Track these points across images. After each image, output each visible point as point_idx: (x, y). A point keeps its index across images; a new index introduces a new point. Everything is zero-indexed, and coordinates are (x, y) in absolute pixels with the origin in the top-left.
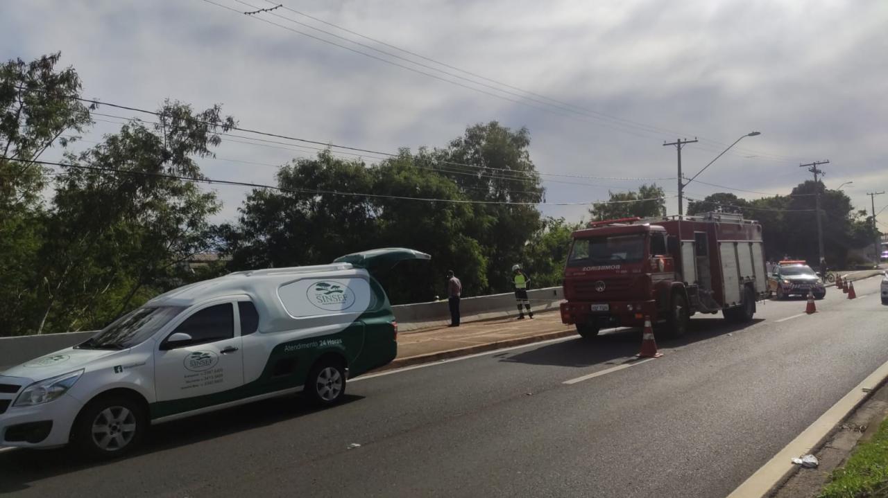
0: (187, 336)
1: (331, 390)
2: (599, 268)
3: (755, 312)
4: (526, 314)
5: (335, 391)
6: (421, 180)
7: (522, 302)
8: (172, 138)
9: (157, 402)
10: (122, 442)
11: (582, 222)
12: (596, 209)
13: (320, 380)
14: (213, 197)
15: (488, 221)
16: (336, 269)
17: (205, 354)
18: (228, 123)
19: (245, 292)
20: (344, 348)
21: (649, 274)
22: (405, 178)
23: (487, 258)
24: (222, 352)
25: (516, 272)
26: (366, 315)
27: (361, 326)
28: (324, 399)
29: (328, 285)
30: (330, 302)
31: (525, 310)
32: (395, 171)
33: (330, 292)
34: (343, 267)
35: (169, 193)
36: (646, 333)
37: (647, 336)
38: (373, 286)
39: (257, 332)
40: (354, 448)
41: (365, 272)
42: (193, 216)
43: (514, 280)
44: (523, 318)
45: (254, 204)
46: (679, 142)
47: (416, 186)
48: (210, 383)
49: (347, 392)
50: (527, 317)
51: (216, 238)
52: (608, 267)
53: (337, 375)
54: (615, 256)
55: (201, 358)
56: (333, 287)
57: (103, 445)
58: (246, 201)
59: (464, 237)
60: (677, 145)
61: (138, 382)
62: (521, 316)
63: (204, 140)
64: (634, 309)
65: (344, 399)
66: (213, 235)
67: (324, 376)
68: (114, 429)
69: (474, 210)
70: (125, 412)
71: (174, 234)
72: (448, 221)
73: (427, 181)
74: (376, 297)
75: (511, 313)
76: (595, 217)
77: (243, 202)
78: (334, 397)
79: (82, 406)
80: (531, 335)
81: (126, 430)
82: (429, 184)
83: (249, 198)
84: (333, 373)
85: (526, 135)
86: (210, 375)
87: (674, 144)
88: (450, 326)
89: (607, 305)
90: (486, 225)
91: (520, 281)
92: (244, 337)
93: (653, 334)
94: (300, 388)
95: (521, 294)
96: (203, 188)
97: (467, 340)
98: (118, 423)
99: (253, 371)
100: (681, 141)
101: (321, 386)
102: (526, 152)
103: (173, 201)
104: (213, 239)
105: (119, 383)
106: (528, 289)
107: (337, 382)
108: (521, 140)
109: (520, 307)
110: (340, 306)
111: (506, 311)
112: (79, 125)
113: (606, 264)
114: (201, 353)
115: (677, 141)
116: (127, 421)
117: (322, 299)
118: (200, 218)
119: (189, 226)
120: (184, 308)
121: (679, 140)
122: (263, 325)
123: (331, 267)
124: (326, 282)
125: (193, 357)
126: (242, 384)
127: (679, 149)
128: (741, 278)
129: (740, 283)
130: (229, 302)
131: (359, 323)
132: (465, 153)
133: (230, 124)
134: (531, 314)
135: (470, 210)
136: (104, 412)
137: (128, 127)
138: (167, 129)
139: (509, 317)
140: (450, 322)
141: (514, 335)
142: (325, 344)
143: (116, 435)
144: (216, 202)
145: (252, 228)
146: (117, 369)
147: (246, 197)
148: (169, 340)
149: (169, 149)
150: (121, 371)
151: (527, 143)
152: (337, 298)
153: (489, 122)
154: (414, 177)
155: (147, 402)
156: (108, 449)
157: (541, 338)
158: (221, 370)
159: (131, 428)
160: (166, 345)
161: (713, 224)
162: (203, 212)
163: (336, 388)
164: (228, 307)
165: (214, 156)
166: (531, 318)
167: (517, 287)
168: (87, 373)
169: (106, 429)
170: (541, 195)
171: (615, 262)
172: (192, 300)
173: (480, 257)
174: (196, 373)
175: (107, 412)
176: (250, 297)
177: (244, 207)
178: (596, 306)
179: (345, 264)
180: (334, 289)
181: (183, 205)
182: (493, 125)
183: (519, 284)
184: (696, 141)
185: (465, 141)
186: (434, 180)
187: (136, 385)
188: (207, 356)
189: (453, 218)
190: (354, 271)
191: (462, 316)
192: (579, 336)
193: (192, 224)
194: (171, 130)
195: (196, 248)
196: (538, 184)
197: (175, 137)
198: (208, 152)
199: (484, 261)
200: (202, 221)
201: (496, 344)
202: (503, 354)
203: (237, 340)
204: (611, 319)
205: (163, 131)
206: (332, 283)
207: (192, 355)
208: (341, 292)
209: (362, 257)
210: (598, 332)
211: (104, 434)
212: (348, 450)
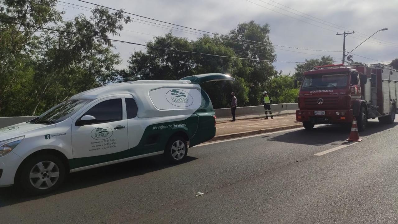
0: (92, 117)
1: (179, 154)
2: (320, 91)
3: (395, 119)
4: (269, 116)
5: (181, 154)
6: (216, 48)
7: (267, 110)
8: (99, 25)
9: (73, 159)
10: (50, 184)
11: (289, 74)
12: (298, 67)
13: (173, 148)
14: (118, 57)
15: (249, 70)
16: (182, 83)
17: (105, 129)
18: (127, 19)
19: (129, 93)
20: (187, 129)
21: (350, 95)
22: (209, 47)
23: (248, 88)
24: (115, 129)
25: (264, 95)
26: (199, 111)
27: (197, 117)
28: (175, 158)
29: (178, 92)
30: (179, 102)
31: (269, 114)
32: (203, 43)
33: (179, 96)
34: (186, 83)
35: (97, 53)
36: (353, 128)
37: (354, 129)
38: (203, 94)
39: (137, 117)
40: (200, 195)
41: (198, 86)
42: (108, 64)
43: (264, 99)
44: (268, 118)
45: (135, 59)
46: (345, 33)
47: (214, 51)
48: (107, 147)
49: (188, 155)
50: (269, 118)
51: (118, 76)
52: (325, 91)
53: (183, 145)
54: (330, 85)
55: (102, 132)
56: (181, 93)
57: (38, 185)
58: (131, 57)
59: (237, 77)
60: (343, 35)
61: (60, 145)
62: (267, 117)
63: (115, 27)
64: (340, 114)
65: (187, 159)
66: (117, 74)
67: (175, 145)
68: (45, 175)
69: (242, 64)
70: (52, 164)
71: (98, 72)
72: (230, 69)
73: (220, 49)
74: (204, 101)
75: (261, 116)
76: (297, 72)
77: (130, 58)
78: (181, 158)
79: (22, 160)
80: (277, 127)
81: (52, 177)
82: (221, 50)
83: (133, 56)
84: (180, 144)
85: (268, 27)
86: (108, 142)
87: (342, 34)
88: (231, 121)
89: (324, 112)
90: (248, 72)
91: (267, 100)
92: (128, 120)
93: (357, 128)
94: (162, 152)
95: (267, 107)
96: (113, 51)
97: (243, 128)
98: (47, 172)
99: (134, 142)
100: (346, 33)
101: (174, 151)
102: (268, 36)
103: (99, 56)
104: (117, 77)
105: (48, 146)
106: (271, 104)
107: (183, 149)
108: (265, 30)
109: (266, 113)
110: (184, 105)
111: (259, 114)
112: (56, 21)
113: (325, 89)
114: (102, 129)
115: (343, 33)
116: (54, 170)
117: (175, 100)
118: (111, 66)
119: (105, 69)
120: (92, 100)
121: (345, 32)
122: (140, 113)
123: (180, 82)
124: (177, 90)
125: (96, 131)
126: (127, 149)
127: (345, 37)
128: (391, 100)
129: (390, 103)
130: (120, 98)
131: (195, 115)
132: (237, 37)
133: (128, 20)
134: (272, 117)
135: (241, 64)
136: (38, 164)
137: (78, 18)
138: (96, 20)
139: (260, 117)
140: (231, 119)
141: (267, 126)
142: (176, 126)
143: (46, 179)
144: (119, 59)
145: (134, 71)
146: (46, 137)
147: (131, 56)
148: (81, 120)
149: (97, 30)
150: (50, 138)
151: (269, 31)
152: (183, 99)
153: (250, 21)
154: (214, 47)
155: (67, 158)
156: (41, 188)
157: (283, 129)
158: (114, 140)
159: (56, 174)
160: (80, 123)
161: (381, 70)
162: (112, 63)
163: (182, 153)
164: (119, 101)
165: (119, 35)
166: (272, 119)
167: (265, 102)
168: (26, 139)
169: (39, 175)
170: (274, 58)
171: (330, 88)
172: (97, 96)
173: (245, 87)
174: (99, 141)
175: (40, 165)
176: (133, 96)
177: (130, 60)
178: (317, 112)
179: (187, 81)
180: (181, 95)
181: (103, 59)
182: (252, 23)
183: (267, 101)
184: (354, 33)
185: (238, 31)
186: (223, 48)
187: (60, 147)
188: (105, 131)
189: (232, 67)
190: (192, 85)
191: (237, 116)
192: (303, 128)
193: (107, 68)
194: (98, 20)
195: (109, 80)
196: (273, 53)
197: (100, 24)
198: (116, 33)
199: (247, 89)
200: (112, 68)
201: (261, 131)
202: (267, 136)
203: (124, 122)
204: (326, 120)
205: (94, 21)
206: (180, 91)
207: (96, 130)
208: (185, 96)
209: (197, 78)
210: (313, 126)
211: (38, 179)
212: (196, 197)
